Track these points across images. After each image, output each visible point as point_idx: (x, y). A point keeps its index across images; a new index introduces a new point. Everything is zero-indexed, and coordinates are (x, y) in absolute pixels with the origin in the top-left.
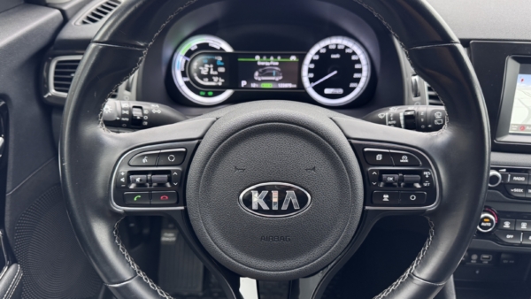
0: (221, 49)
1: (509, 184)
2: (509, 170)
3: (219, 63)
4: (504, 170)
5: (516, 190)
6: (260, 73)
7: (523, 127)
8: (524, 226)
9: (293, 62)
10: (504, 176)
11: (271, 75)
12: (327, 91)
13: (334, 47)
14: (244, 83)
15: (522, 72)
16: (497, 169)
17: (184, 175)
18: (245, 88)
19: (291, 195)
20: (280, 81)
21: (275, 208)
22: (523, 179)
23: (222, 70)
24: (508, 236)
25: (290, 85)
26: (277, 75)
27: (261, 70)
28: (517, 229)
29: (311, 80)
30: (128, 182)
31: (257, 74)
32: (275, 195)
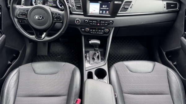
2: (89, 20)
5: (91, 24)
6: (49, 2)
7: (92, 12)
10: (88, 21)
11: (51, 3)
15: (90, 2)
16: (87, 20)
17: (27, 13)
19: (41, 17)
20: (53, 4)
21: (39, 19)
22: (92, 21)
23: (42, 2)
25: (55, 5)
28: (93, 31)
29: (59, 4)
30: (20, 13)
32: (39, 17)
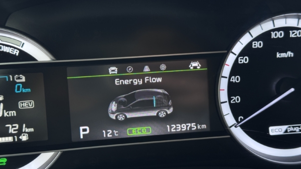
0: (24, 55)
3: (20, 90)
6: (120, 103)
9: (196, 73)
12: (275, 131)
13: (280, 35)
14: (84, 131)
18: (86, 142)
20: (169, 119)
23: (26, 105)
26: (160, 106)
27: (122, 98)
31: (113, 107)
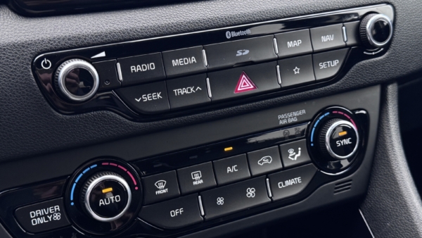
1: (124, 85)
4: (103, 54)
5: (147, 98)
8: (197, 179)
22: (151, 66)
24: (175, 213)
28: (186, 189)
